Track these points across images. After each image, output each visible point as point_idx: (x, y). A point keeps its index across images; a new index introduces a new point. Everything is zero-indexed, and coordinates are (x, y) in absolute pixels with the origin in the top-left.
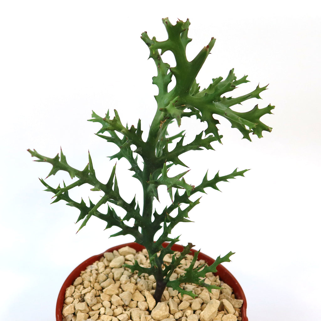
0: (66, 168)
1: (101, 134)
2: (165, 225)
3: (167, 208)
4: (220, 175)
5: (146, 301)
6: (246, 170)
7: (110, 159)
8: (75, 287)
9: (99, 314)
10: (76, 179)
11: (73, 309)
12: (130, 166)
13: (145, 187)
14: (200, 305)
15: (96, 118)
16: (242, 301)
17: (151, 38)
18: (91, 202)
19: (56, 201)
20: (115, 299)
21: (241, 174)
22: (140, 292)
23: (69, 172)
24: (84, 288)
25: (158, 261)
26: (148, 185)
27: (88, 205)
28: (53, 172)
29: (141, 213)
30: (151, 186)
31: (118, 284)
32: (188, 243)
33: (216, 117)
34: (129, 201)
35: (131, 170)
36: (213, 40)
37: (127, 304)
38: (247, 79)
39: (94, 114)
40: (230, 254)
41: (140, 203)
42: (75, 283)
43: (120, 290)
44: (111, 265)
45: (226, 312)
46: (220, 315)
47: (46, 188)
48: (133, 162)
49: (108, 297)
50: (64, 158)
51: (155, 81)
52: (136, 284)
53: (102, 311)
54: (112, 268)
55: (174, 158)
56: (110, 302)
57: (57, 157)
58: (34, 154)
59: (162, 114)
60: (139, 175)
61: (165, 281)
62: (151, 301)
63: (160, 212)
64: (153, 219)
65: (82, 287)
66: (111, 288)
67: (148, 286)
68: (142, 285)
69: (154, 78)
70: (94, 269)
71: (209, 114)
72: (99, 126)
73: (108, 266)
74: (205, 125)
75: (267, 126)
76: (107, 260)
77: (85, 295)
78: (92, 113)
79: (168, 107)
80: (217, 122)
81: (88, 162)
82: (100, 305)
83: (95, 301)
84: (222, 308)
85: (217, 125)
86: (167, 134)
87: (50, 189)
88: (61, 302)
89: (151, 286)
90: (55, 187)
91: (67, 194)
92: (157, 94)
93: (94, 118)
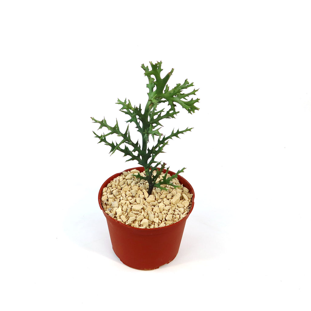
0: (106, 125)
1: (122, 110)
2: (153, 155)
3: (154, 146)
4: (180, 131)
5: (144, 194)
6: (192, 128)
7: (126, 122)
8: (108, 188)
9: (120, 200)
10: (110, 131)
11: (107, 198)
12: (136, 126)
13: (143, 135)
14: (171, 197)
15: (120, 102)
16: (192, 195)
17: (146, 67)
18: (116, 143)
19: (100, 142)
20: (128, 193)
21: (190, 130)
22: (141, 190)
23: (107, 127)
24: (112, 188)
25: (150, 173)
26: (144, 134)
27: (115, 145)
28: (101, 128)
29: (141, 149)
30: (146, 135)
31: (130, 186)
32: (164, 163)
33: (175, 103)
34: (135, 143)
35: (136, 127)
36: (173, 70)
37: (134, 195)
38: (193, 84)
39: (119, 100)
40: (184, 168)
41: (141, 143)
42: (108, 186)
43: (131, 189)
44: (126, 178)
45: (184, 200)
46: (181, 201)
47: (95, 136)
48: (138, 124)
49: (124, 192)
50: (105, 121)
51: (148, 86)
52: (139, 187)
53: (121, 198)
54: (127, 179)
55: (157, 122)
56: (126, 194)
57: (103, 121)
58: (93, 119)
59: (150, 102)
60: (140, 130)
61: (153, 184)
62: (146, 194)
63: (150, 149)
64: (147, 152)
65: (111, 188)
66: (126, 188)
67: (145, 188)
68: (142, 187)
69: (147, 85)
70: (117, 179)
71: (172, 102)
72: (121, 106)
73: (125, 178)
74: (170, 107)
75: (197, 107)
76: (124, 176)
77: (112, 191)
78: (118, 99)
79: (152, 99)
80: (175, 105)
81: (116, 123)
82: (120, 196)
83: (118, 193)
84: (182, 198)
85: (175, 107)
86: (156, 110)
87: (97, 136)
88: (101, 194)
89: (146, 188)
90: (100, 136)
91: (105, 138)
92: (148, 92)
93: (118, 102)
